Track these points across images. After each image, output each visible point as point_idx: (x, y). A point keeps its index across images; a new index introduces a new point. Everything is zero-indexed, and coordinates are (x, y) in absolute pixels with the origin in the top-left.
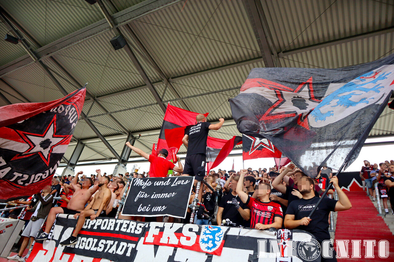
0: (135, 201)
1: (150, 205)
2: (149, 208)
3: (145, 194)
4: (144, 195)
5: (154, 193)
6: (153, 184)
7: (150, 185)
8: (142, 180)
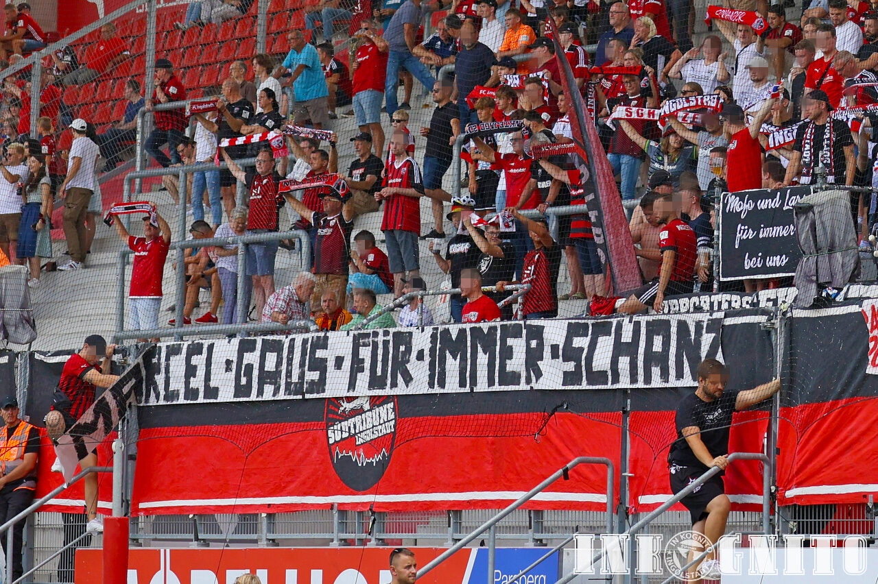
0: (737, 247)
1: (760, 254)
2: (760, 261)
3: (748, 230)
4: (747, 234)
5: (762, 226)
6: (756, 206)
7: (752, 207)
8: (738, 198)
